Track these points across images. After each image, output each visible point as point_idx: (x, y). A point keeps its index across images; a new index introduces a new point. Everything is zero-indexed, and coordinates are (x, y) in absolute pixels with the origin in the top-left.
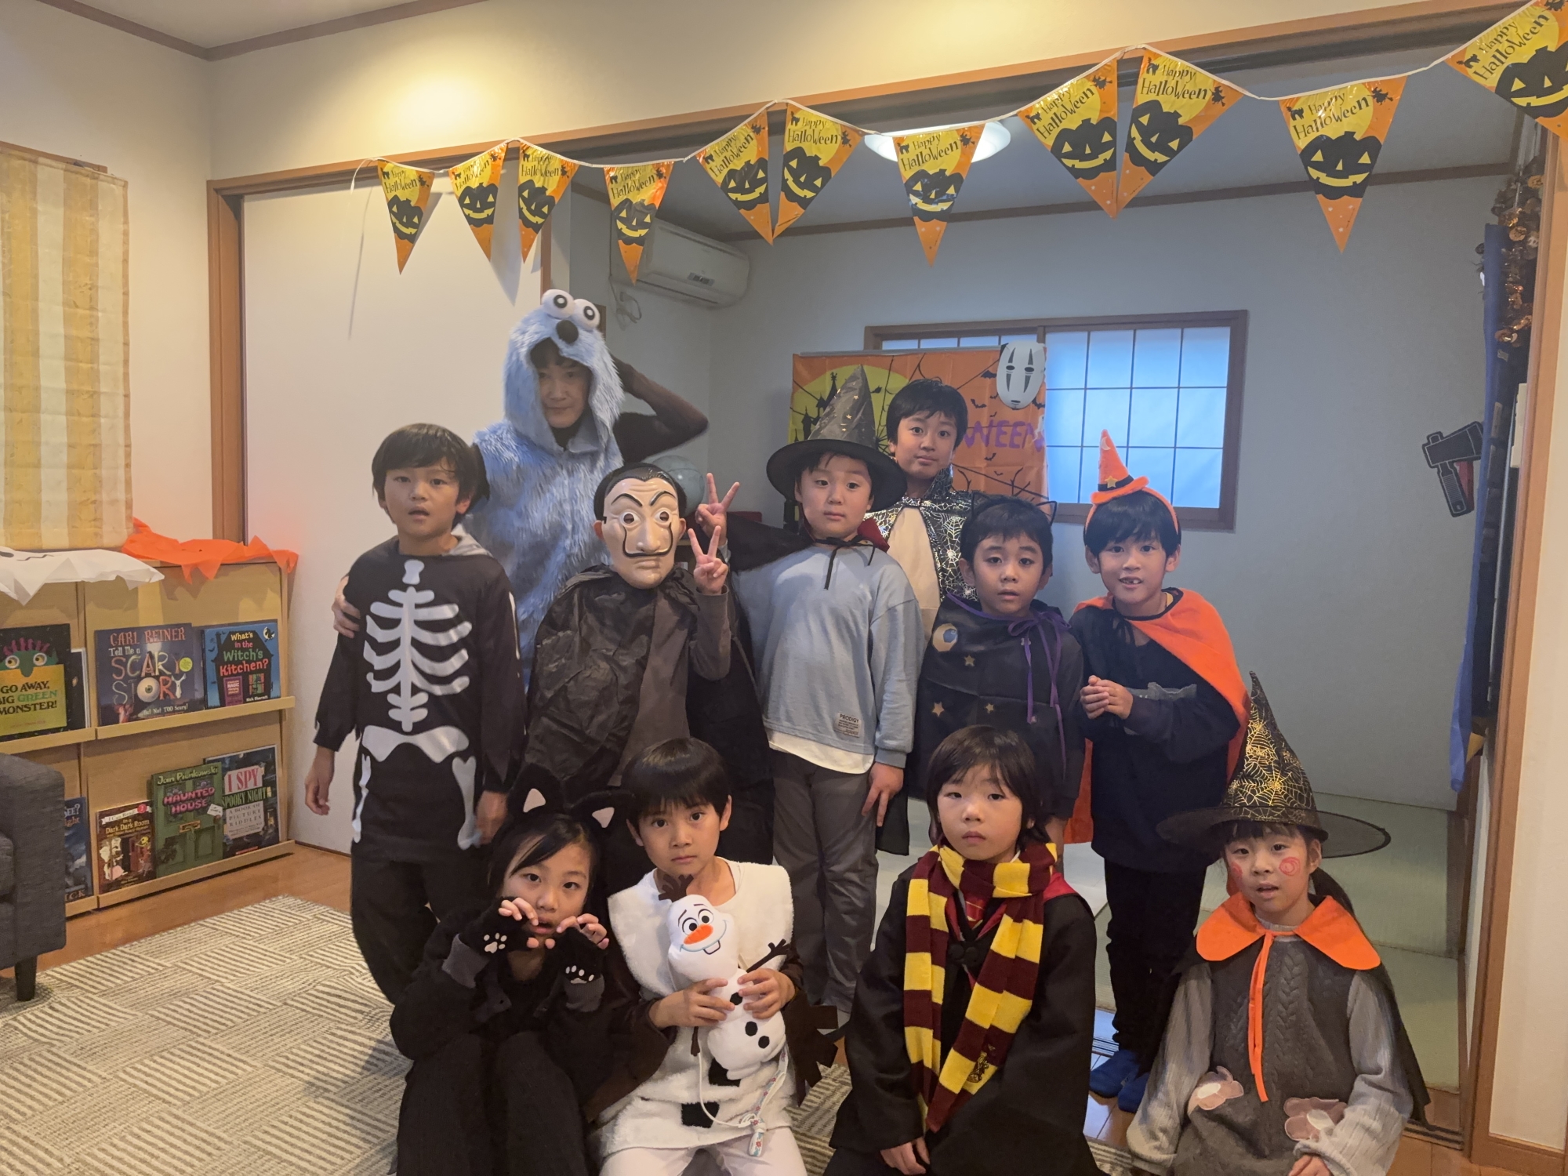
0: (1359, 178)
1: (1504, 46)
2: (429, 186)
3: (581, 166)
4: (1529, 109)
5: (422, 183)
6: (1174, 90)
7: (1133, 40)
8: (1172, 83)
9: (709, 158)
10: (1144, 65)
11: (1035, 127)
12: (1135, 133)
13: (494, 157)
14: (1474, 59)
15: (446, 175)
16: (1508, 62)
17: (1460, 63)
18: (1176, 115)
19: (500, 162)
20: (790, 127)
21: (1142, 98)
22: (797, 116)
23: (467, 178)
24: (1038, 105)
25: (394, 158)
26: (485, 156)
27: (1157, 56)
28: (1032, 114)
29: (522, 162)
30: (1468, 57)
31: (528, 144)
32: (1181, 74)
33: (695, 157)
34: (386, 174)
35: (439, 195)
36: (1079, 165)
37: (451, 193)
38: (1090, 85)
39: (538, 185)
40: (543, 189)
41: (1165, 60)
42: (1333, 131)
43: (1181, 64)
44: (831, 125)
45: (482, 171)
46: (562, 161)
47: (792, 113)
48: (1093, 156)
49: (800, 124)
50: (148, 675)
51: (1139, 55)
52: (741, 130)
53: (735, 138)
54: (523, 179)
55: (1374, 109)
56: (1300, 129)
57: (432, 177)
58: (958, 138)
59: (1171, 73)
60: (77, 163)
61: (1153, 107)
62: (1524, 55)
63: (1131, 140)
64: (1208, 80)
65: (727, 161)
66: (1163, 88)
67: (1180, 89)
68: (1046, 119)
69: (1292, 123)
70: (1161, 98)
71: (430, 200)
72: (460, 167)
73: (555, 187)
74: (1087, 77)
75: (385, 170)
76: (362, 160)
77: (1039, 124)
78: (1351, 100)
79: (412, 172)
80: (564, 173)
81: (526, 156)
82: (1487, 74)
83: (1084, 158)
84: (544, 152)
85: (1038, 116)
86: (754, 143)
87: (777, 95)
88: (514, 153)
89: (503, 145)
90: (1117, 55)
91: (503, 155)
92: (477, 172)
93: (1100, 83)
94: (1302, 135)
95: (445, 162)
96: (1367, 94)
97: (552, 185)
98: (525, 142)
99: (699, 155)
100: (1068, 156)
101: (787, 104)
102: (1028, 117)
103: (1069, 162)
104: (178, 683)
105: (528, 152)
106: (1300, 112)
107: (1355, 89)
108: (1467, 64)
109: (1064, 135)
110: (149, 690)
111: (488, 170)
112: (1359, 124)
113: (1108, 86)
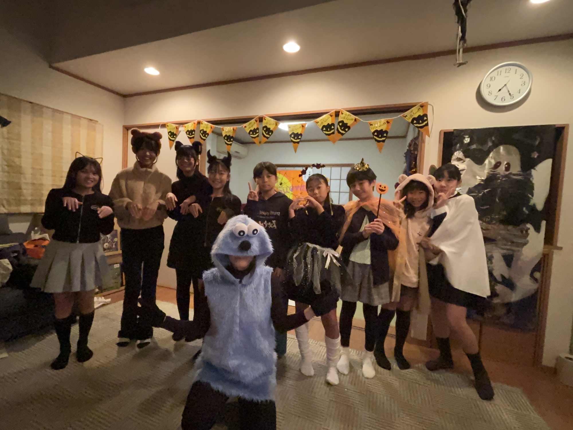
0: (384, 139)
1: (412, 114)
2: (178, 129)
3: (215, 127)
4: (417, 127)
5: (177, 128)
6: (347, 118)
7: (338, 107)
8: (346, 117)
9: (245, 127)
10: (340, 113)
11: (318, 124)
12: (339, 127)
13: (194, 124)
14: (406, 116)
15: (183, 127)
16: (413, 117)
17: (404, 116)
18: (347, 124)
19: (196, 125)
20: (264, 121)
21: (340, 119)
22: (265, 119)
23: (188, 128)
24: (318, 119)
25: (170, 122)
26: (192, 123)
27: (343, 111)
28: (317, 122)
29: (201, 125)
30: (405, 116)
31: (203, 121)
32: (348, 115)
33: (242, 127)
34: (168, 126)
35: (180, 131)
36: (327, 133)
37: (183, 131)
38: (329, 116)
39: (205, 130)
40: (206, 132)
41: (345, 112)
42: (379, 129)
43: (348, 113)
44: (273, 121)
45: (191, 126)
46: (211, 125)
47: (264, 118)
48: (330, 131)
49: (266, 120)
50: (106, 242)
51: (339, 111)
52: (253, 121)
53: (252, 123)
54: (201, 129)
55: (387, 125)
56: (372, 128)
57: (179, 127)
58: (301, 126)
59: (346, 115)
60: (91, 120)
61: (342, 122)
62: (416, 116)
63: (338, 128)
64: (354, 117)
65: (250, 127)
66: (344, 118)
67: (348, 118)
68: (320, 123)
69: (370, 127)
70: (344, 120)
71: (179, 132)
72: (186, 125)
73: (209, 131)
74: (329, 115)
75: (168, 125)
76: (161, 123)
77: (319, 124)
78: (382, 123)
79: (174, 126)
80: (211, 128)
81: (202, 124)
82: (409, 119)
83: (328, 131)
84: (207, 123)
85: (318, 122)
86: (256, 124)
87: (260, 114)
88: (199, 123)
89: (197, 121)
90: (335, 110)
91: (197, 123)
92: (190, 127)
93: (331, 116)
94: (372, 129)
95: (182, 124)
96: (386, 122)
97: (208, 131)
98: (202, 121)
99: (243, 126)
100: (325, 131)
101: (263, 116)
102: (316, 122)
103: (325, 132)
104: (114, 244)
105: (202, 123)
106: (372, 125)
107: (383, 120)
108: (405, 117)
109: (324, 126)
110: (107, 246)
111: (193, 127)
112: (384, 128)
113: (333, 116)
